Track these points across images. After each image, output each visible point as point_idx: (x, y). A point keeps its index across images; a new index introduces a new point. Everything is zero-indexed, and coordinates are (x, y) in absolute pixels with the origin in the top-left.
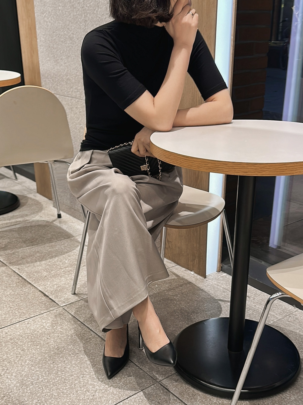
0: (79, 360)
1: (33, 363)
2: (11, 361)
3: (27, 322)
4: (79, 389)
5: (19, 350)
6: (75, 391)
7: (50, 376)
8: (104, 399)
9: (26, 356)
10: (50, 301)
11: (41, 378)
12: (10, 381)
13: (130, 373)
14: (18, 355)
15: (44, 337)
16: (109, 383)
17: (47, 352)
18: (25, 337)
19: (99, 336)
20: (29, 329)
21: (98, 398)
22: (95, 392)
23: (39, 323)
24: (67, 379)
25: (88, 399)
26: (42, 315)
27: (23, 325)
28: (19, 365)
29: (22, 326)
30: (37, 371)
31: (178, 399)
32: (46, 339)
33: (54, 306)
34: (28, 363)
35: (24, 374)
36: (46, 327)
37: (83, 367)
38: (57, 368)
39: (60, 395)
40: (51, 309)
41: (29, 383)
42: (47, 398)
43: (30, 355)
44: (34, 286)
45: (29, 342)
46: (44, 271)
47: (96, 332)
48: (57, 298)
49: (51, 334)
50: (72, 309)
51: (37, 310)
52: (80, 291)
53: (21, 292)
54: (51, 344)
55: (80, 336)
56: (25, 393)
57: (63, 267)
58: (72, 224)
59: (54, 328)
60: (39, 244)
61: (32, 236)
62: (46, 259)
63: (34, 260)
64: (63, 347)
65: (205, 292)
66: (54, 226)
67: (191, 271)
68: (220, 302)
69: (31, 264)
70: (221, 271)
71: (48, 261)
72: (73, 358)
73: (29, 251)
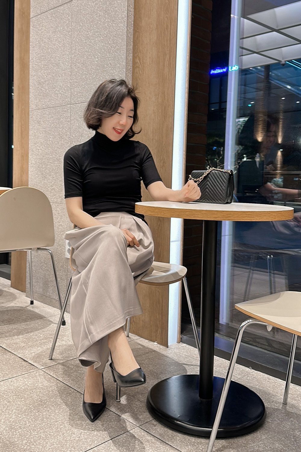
0: (61, 409)
1: (19, 412)
3: (10, 381)
5: (5, 402)
6: (61, 434)
7: (36, 422)
8: (90, 440)
9: (13, 407)
10: (30, 365)
14: (5, 406)
15: (27, 392)
16: (93, 427)
17: (31, 403)
18: (9, 392)
19: (78, 391)
20: (12, 386)
22: (80, 435)
23: (21, 381)
24: (53, 424)
25: (75, 440)
26: (23, 376)
27: (7, 383)
28: (7, 414)
30: (24, 418)
31: (159, 440)
32: (29, 393)
33: (33, 368)
34: (15, 411)
35: (12, 420)
36: (28, 385)
37: (66, 415)
38: (42, 416)
40: (32, 371)
41: (18, 427)
42: (35, 439)
43: (16, 406)
44: (14, 354)
45: (14, 396)
46: (22, 343)
47: (75, 388)
48: (36, 362)
49: (33, 390)
50: (50, 371)
51: (19, 372)
52: (57, 357)
53: (3, 358)
54: (34, 397)
55: (60, 391)
56: (15, 435)
57: (38, 340)
58: (44, 309)
59: (36, 385)
60: (16, 323)
61: (9, 317)
62: (23, 334)
63: (12, 335)
64: (46, 400)
65: (170, 358)
66: (28, 310)
67: (154, 342)
68: (184, 365)
69: (9, 338)
70: (181, 342)
71: (25, 335)
72: (56, 408)
73: (7, 328)
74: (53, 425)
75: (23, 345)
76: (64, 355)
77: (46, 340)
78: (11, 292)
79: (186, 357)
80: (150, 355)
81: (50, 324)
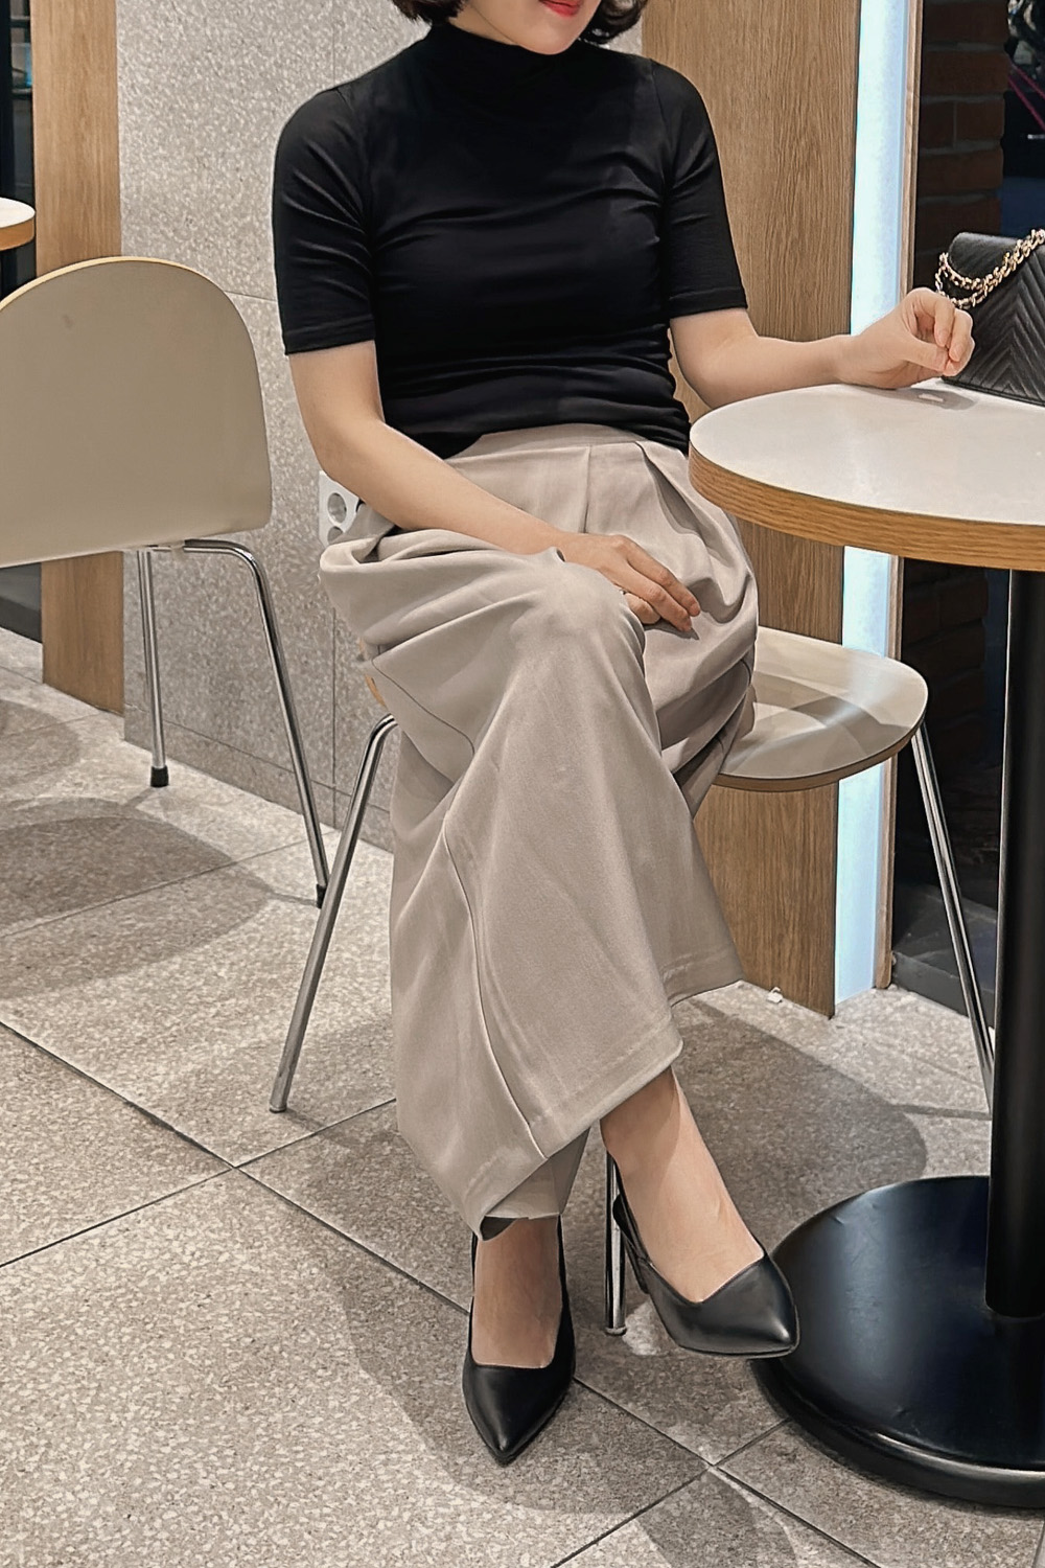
0: (354, 1390)
1: (158, 1413)
2: (58, 1408)
3: (96, 1242)
4: (380, 1513)
5: (84, 1362)
6: (362, 1523)
7: (242, 1465)
8: (497, 1548)
9: (124, 1386)
10: (181, 1144)
11: (205, 1475)
12: (70, 1497)
13: (589, 1436)
14: (85, 1382)
15: (182, 1301)
16: (507, 1481)
17: (208, 1362)
18: (100, 1305)
19: (422, 1286)
20: (109, 1271)
21: (468, 1547)
22: (453, 1524)
23: (149, 1243)
24: (320, 1472)
25: (429, 1554)
26: (158, 1208)
27: (83, 1253)
28: (99, 1426)
29: (80, 1259)
30: (181, 1446)
31: (810, 1531)
32: (196, 1308)
33: (201, 1165)
34: (137, 1412)
35: (126, 1460)
36: (186, 1259)
37: (380, 1421)
38: (265, 1429)
39: (303, 1544)
40: (193, 1179)
41: (157, 1497)
42: (246, 1558)
43: (138, 1380)
44: (101, 1086)
45: (121, 1324)
47: (408, 1271)
48: (209, 1130)
49: (213, 1286)
50: (284, 1177)
51: (133, 1188)
52: (307, 1096)
53: (46, 1110)
54: (221, 1328)
55: (340, 1288)
57: (210, 999)
58: (221, 810)
59: (222, 1259)
60: (89, 901)
61: (55, 869)
62: (130, 967)
63: (79, 972)
64: (278, 1340)
65: (843, 1076)
66: (144, 823)
67: (770, 989)
68: (910, 1117)
69: (66, 991)
70: (893, 986)
71: (142, 972)
72: (327, 1384)
73: (48, 934)
74: (320, 1479)
75: (138, 1029)
76: (341, 1084)
77: (247, 995)
78: (46, 715)
79: (921, 1065)
80: (749, 1063)
81: (260, 904)
